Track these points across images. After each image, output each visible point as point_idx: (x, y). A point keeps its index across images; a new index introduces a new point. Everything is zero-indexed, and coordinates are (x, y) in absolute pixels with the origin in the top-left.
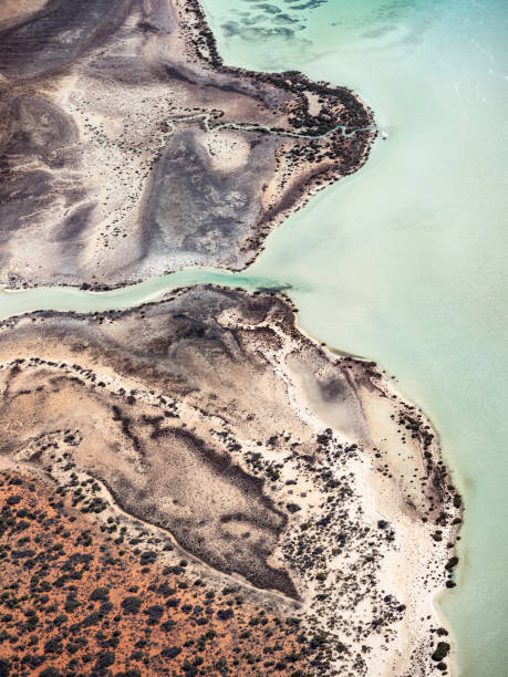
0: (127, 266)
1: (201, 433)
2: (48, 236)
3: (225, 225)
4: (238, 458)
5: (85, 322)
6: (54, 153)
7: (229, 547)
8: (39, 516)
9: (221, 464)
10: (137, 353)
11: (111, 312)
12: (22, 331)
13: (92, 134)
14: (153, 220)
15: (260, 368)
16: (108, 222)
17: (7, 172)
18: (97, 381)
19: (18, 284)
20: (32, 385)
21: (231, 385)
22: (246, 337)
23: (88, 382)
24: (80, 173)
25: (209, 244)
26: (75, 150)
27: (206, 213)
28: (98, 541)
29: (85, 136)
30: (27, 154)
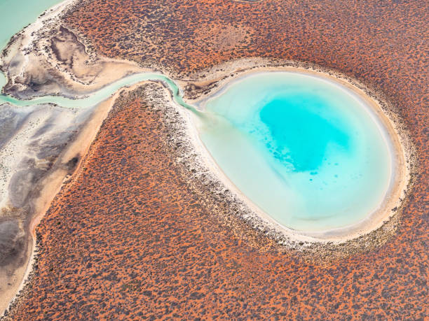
0: (38, 111)
1: (55, 59)
2: (55, 127)
4: (51, 52)
5: (64, 93)
6: (28, 168)
7: (67, 36)
8: (104, 46)
9: (56, 52)
10: (55, 82)
12: (82, 94)
13: (8, 175)
15: (27, 73)
16: (32, 129)
17: (51, 161)
18: (71, 76)
19: (74, 110)
20: (89, 77)
21: (39, 70)
22: (23, 82)
23: (74, 76)
24: (26, 155)
25: (7, 114)
26: (20, 168)
28: (94, 40)
29: (10, 175)
30: (39, 169)
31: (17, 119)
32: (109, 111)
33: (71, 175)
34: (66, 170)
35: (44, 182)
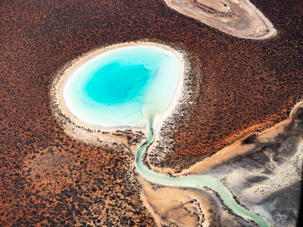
0: (251, 202)
2: (246, 176)
3: (291, 217)
6: (279, 156)
11: (231, 210)
13: (295, 160)
14: (276, 196)
16: (264, 186)
17: (262, 151)
18: (202, 224)
19: (223, 182)
20: (189, 209)
23: (200, 222)
24: (277, 167)
25: (279, 218)
26: (285, 160)
27: (291, 208)
29: (293, 158)
30: (273, 151)
31: (272, 206)
32: (201, 162)
33: (255, 134)
34: (256, 139)
35: (273, 140)
